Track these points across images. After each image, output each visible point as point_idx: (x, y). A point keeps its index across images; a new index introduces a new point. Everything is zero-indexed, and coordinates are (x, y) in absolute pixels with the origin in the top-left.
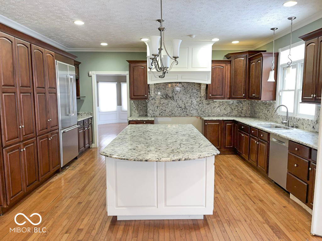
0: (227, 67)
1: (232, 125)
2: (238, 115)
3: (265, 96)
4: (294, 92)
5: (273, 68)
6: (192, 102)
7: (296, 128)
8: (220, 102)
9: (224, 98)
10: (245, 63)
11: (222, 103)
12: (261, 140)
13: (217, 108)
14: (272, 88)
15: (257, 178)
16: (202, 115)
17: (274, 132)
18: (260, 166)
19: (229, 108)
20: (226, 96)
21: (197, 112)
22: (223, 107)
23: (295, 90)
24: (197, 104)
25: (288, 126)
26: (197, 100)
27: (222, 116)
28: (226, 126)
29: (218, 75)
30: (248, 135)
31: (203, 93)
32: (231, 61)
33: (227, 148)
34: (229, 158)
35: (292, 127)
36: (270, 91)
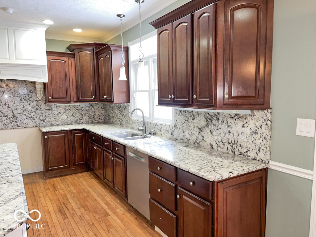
0: (70, 62)
1: (82, 134)
2: (90, 122)
3: (118, 98)
4: (148, 93)
5: (124, 64)
6: (24, 107)
7: (154, 135)
8: (66, 107)
9: (69, 102)
10: (92, 58)
11: (68, 108)
12: (116, 154)
13: (62, 114)
14: (125, 89)
15: (114, 205)
16: (41, 125)
17: (130, 145)
18: (117, 188)
19: (78, 113)
20: (72, 98)
21: (34, 121)
22: (70, 113)
23: (149, 91)
24: (33, 110)
25: (145, 133)
26: (32, 104)
27: (70, 124)
28: (74, 137)
29: (58, 71)
30: (101, 148)
31: (40, 95)
32: (74, 54)
33: (78, 165)
34: (80, 179)
35: (150, 134)
36: (123, 92)
